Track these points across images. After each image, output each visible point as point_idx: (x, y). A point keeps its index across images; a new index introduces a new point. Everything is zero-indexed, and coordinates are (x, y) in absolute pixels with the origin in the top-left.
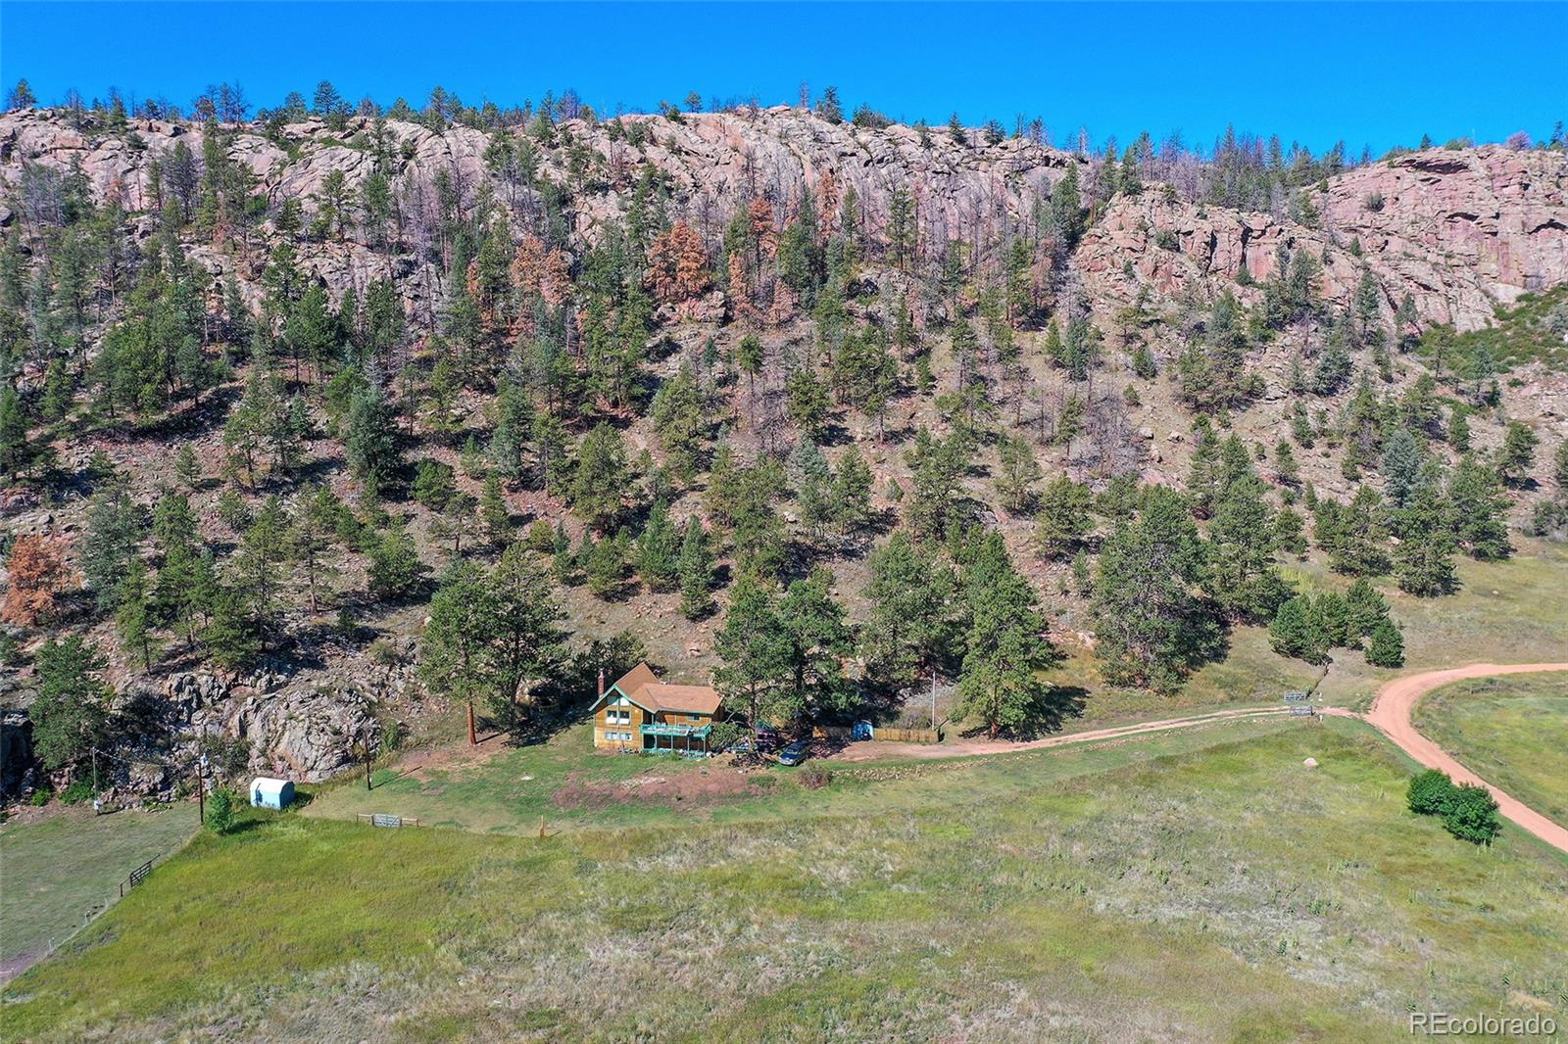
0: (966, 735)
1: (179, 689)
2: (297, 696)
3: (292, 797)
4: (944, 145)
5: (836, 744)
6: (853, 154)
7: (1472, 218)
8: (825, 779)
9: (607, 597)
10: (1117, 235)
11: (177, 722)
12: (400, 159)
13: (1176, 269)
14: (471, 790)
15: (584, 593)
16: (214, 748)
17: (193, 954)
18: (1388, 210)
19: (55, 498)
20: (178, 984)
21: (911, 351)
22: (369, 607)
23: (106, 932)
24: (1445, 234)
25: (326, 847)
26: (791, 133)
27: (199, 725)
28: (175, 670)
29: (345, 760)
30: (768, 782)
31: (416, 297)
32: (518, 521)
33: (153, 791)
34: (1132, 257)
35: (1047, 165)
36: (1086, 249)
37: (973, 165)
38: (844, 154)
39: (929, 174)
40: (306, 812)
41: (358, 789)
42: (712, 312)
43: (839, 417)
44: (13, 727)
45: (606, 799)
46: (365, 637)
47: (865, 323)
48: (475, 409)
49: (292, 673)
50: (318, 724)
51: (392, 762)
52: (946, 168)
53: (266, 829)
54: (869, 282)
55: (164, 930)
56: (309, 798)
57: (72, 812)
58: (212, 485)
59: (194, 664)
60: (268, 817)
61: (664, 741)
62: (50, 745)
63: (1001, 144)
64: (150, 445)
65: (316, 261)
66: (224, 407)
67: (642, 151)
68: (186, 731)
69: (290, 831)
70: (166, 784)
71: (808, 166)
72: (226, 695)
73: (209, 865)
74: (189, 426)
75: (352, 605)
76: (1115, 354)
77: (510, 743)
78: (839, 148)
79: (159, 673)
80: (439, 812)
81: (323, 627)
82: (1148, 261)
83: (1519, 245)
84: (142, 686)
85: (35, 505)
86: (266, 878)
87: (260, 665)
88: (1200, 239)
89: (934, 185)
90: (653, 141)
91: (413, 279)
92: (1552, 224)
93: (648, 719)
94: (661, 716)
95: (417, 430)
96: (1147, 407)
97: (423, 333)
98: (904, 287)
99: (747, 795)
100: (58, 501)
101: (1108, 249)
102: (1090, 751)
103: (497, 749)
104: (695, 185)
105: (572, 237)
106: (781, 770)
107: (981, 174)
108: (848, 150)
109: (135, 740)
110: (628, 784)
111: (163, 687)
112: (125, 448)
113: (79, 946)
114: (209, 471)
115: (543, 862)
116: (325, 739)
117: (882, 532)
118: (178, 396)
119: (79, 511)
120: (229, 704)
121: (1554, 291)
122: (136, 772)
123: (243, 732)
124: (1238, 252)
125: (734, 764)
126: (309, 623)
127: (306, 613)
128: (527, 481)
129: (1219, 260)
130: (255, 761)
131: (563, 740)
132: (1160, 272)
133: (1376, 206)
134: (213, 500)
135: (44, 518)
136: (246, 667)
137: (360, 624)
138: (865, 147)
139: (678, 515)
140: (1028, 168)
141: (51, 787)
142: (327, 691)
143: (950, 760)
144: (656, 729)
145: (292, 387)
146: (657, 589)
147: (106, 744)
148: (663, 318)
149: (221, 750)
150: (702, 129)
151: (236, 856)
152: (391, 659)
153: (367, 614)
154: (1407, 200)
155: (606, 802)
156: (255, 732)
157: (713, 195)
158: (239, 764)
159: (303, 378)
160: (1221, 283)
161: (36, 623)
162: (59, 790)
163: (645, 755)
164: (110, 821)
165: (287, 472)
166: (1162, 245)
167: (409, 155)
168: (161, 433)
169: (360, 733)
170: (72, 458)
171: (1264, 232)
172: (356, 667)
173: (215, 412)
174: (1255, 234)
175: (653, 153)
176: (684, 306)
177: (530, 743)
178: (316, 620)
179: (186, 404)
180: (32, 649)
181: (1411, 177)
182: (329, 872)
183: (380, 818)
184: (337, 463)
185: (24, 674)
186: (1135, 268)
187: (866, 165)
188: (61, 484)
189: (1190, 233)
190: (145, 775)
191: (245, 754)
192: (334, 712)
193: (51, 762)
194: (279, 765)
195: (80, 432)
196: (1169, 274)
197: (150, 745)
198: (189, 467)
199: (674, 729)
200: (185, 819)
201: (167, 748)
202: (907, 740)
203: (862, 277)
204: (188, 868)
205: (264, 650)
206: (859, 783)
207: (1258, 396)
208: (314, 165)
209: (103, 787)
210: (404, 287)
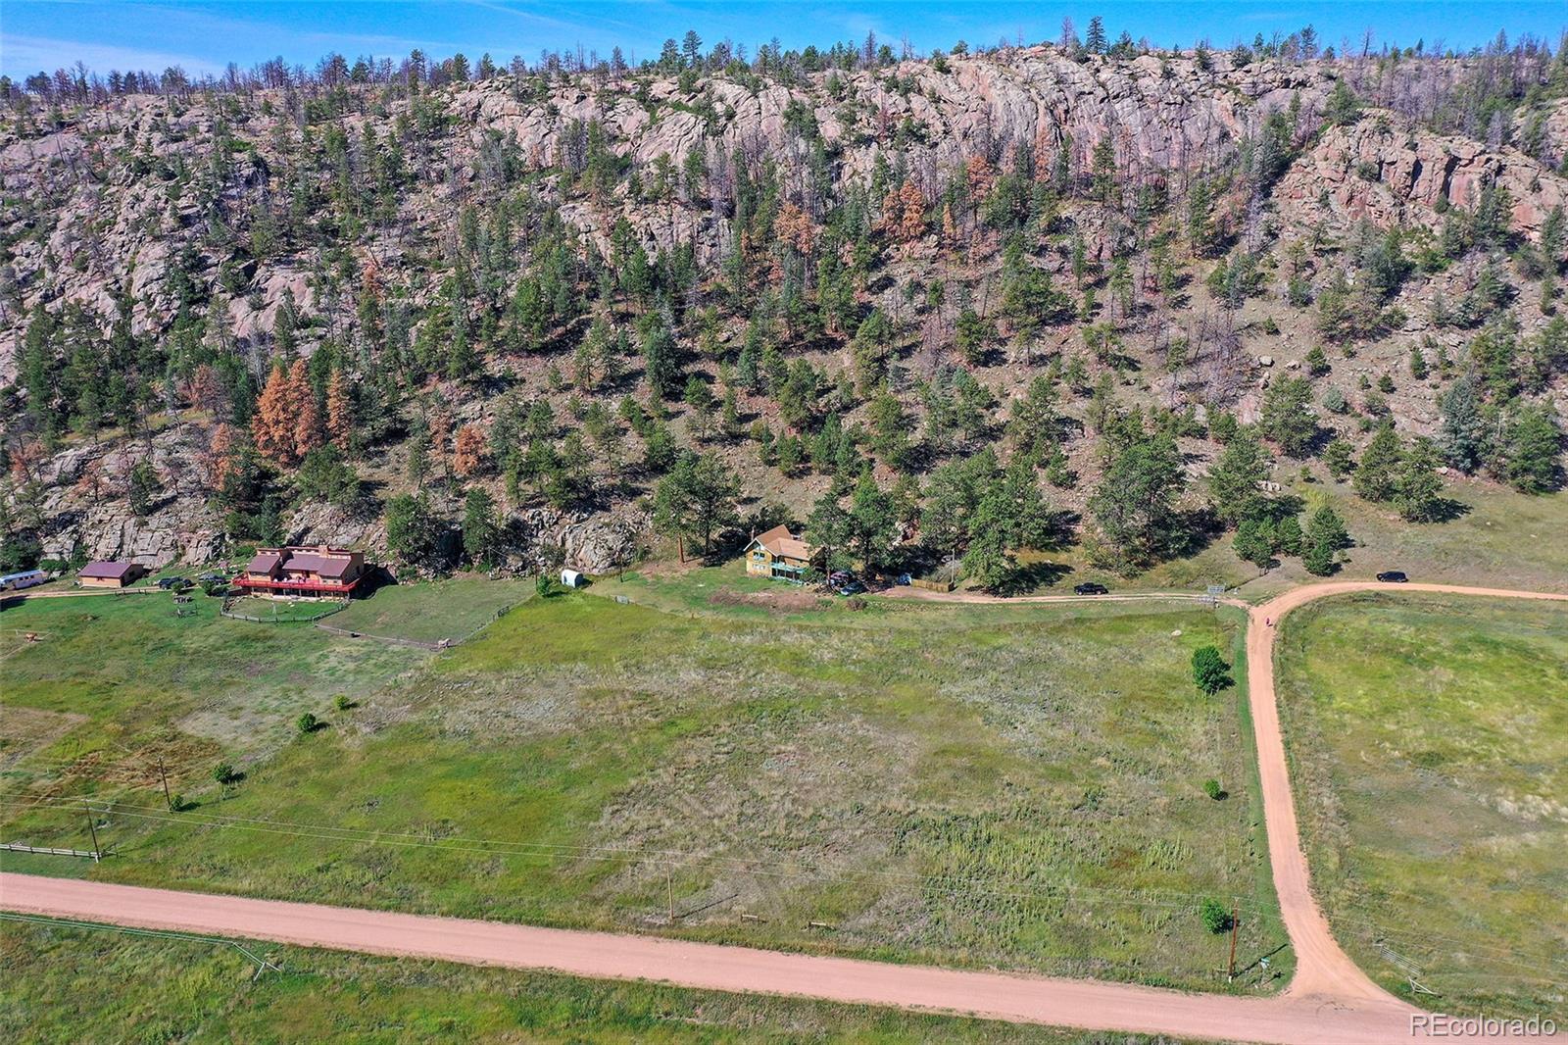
0: (971, 589)
1: (533, 518)
2: (591, 527)
3: (582, 581)
4: (1184, 74)
5: (887, 585)
6: (1090, 93)
8: (863, 606)
9: (790, 475)
10: (1321, 165)
11: (531, 535)
12: (723, 121)
14: (671, 589)
15: (776, 471)
16: (548, 551)
17: (516, 650)
19: (485, 394)
20: (506, 661)
21: (1090, 279)
22: (643, 474)
23: (484, 636)
25: (589, 609)
26: (1036, 78)
27: (541, 538)
28: (533, 506)
29: (613, 564)
30: (828, 603)
31: (713, 245)
32: (746, 418)
33: (517, 571)
34: (1329, 186)
35: (1287, 87)
36: (1292, 178)
37: (1208, 93)
38: (1083, 93)
39: (1162, 105)
40: (587, 591)
41: (615, 581)
42: (927, 252)
43: (1003, 342)
44: (454, 531)
45: (737, 602)
46: (634, 493)
47: (1057, 256)
48: (737, 331)
49: (591, 513)
50: (600, 543)
51: (638, 567)
52: (1179, 99)
53: (565, 597)
54: (1069, 220)
55: (507, 638)
56: (591, 583)
57: (480, 577)
58: (569, 387)
59: (540, 504)
60: (568, 591)
61: (781, 573)
62: (471, 542)
63: (1246, 68)
64: (538, 359)
65: (649, 219)
66: (582, 332)
67: (909, 102)
68: (535, 540)
69: (576, 599)
70: (524, 568)
71: (1042, 110)
72: (556, 523)
73: (534, 611)
74: (559, 347)
75: (635, 472)
76: (1281, 284)
77: (701, 564)
78: (1079, 88)
79: (524, 508)
80: (651, 598)
81: (613, 486)
82: (1344, 191)
84: (515, 514)
85: (475, 398)
86: (556, 621)
87: (574, 507)
88: (1403, 168)
89: (1164, 116)
90: (920, 91)
91: (712, 232)
93: (775, 560)
94: (781, 559)
95: (698, 348)
96: (1284, 336)
97: (715, 271)
98: (1099, 222)
99: (813, 609)
100: (486, 396)
101: (1309, 179)
102: (1038, 609)
103: (694, 566)
104: (945, 132)
105: (835, 186)
106: (841, 599)
107: (1214, 101)
108: (1087, 89)
109: (511, 543)
110: (750, 595)
111: (526, 516)
112: (523, 361)
113: (472, 640)
114: (568, 377)
115: (685, 631)
116: (603, 552)
117: (995, 439)
118: (556, 324)
119: (497, 402)
120: (557, 527)
122: (510, 559)
123: (563, 544)
124: (1440, 181)
125: (817, 591)
126: (605, 483)
127: (606, 476)
128: (758, 390)
129: (1420, 188)
130: (568, 560)
131: (732, 565)
132: (1355, 201)
134: (566, 398)
135: (478, 407)
136: (567, 507)
137: (634, 485)
138: (1103, 85)
139: (849, 421)
140: (1265, 92)
141: (471, 562)
142: (608, 525)
143: (944, 604)
144: (780, 566)
145: (624, 318)
146: (824, 472)
147: (497, 544)
148: (889, 257)
149: (552, 552)
150: (961, 78)
151: (548, 609)
152: (646, 508)
153: (641, 478)
155: (735, 604)
156: (569, 544)
157: (959, 139)
158: (560, 561)
159: (631, 310)
160: (1416, 211)
161: (470, 472)
162: (476, 564)
163: (771, 580)
164: (497, 583)
165: (613, 380)
166: (1362, 175)
167: (730, 116)
168: (545, 350)
169: (622, 550)
170: (495, 367)
171: (1471, 161)
172: (627, 511)
173: (575, 336)
174: (1463, 163)
175: (917, 102)
176: (907, 247)
177: (713, 565)
178: (611, 481)
179: (560, 330)
180: (467, 488)
182: (586, 623)
183: (619, 599)
184: (640, 373)
185: (463, 501)
186: (1332, 198)
187: (1102, 101)
188: (490, 385)
189: (1393, 163)
190: (514, 562)
191: (563, 555)
192: (610, 537)
193: (471, 551)
194: (580, 564)
195: (500, 348)
196: (1363, 203)
197: (518, 546)
198: (556, 376)
199: (788, 567)
200: (530, 586)
201: (525, 549)
202: (930, 588)
203: (1064, 214)
204: (525, 611)
205: (579, 498)
206: (881, 610)
207: (1397, 326)
208: (664, 129)
209: (495, 566)
210: (705, 238)
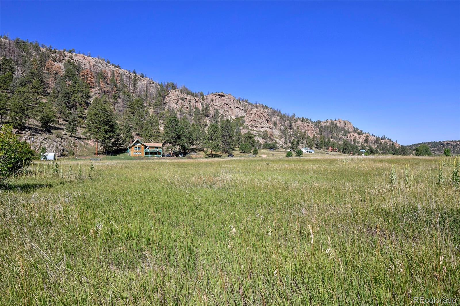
7: (227, 104)
10: (173, 97)
13: (185, 104)
18: (214, 101)
24: (224, 107)
34: (177, 101)
42: (97, 92)
63: (144, 78)
82: (180, 102)
83: (234, 110)
88: (188, 100)
92: (238, 107)
93: (146, 148)
121: (240, 118)
124: (194, 104)
129: (191, 104)
132: (182, 105)
133: (212, 101)
140: (151, 84)
144: (149, 150)
154: (217, 100)
160: (192, 108)
166: (182, 100)
171: (198, 101)
181: (217, 97)
186: (178, 103)
189: (186, 99)
199: (154, 150)
